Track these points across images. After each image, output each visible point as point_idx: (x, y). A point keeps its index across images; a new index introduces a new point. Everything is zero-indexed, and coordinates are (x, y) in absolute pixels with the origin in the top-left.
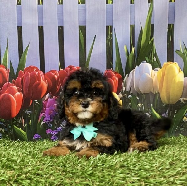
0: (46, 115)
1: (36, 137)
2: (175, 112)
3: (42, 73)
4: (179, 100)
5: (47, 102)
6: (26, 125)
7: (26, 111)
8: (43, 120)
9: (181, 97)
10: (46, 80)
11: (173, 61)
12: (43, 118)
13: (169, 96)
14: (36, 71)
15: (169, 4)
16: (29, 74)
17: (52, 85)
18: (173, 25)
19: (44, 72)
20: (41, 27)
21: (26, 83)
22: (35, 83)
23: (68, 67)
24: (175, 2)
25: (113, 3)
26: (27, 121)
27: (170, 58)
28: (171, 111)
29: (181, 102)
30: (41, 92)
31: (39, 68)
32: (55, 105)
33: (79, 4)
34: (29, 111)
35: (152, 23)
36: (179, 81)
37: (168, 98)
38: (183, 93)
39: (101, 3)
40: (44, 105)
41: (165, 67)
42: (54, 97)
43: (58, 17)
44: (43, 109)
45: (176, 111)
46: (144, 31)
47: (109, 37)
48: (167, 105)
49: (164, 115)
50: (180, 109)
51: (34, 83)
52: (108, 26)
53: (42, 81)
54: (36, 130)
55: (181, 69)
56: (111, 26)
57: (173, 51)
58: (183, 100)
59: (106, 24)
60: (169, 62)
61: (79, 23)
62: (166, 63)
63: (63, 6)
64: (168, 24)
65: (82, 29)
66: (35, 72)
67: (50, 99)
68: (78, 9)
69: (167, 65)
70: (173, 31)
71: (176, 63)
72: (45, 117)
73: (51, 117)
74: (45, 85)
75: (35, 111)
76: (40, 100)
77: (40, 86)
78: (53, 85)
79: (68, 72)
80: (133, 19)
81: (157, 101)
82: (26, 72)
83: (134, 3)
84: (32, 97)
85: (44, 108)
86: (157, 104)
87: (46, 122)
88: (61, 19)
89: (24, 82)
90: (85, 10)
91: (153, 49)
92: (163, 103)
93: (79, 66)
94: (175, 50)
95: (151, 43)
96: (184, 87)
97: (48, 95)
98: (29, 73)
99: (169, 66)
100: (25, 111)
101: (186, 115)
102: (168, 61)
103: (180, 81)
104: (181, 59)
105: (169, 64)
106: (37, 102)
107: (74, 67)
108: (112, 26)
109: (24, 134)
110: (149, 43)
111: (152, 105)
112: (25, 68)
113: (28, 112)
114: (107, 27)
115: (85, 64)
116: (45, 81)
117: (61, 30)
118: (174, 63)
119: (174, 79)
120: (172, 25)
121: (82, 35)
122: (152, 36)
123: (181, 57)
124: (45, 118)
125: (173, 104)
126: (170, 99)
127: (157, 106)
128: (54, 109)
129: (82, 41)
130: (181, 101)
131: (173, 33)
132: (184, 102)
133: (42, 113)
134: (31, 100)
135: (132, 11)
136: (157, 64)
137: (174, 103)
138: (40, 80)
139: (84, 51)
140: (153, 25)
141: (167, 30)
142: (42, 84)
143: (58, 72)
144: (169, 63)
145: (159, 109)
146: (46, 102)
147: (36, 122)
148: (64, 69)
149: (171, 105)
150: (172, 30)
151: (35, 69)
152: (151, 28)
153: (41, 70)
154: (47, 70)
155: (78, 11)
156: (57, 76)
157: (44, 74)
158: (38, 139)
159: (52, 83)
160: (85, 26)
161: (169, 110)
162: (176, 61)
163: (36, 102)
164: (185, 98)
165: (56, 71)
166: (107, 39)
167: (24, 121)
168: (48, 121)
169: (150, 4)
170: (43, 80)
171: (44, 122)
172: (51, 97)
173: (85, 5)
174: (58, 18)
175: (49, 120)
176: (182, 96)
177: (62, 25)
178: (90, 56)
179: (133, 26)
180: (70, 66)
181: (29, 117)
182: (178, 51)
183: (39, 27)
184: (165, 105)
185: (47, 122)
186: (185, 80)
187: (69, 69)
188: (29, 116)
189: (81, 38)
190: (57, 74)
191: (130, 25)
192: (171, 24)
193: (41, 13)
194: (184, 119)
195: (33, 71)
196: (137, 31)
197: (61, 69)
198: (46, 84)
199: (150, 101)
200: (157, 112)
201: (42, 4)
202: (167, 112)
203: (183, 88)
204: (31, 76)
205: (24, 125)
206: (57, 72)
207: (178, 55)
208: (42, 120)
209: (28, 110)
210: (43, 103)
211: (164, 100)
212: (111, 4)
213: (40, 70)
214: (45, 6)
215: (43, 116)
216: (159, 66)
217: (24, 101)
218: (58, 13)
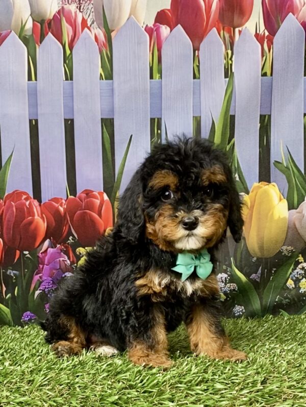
0: (44, 278)
1: (28, 317)
2: (273, 272)
3: (36, 203)
4: (280, 251)
5: (46, 255)
6: (9, 295)
7: (9, 271)
8: (39, 287)
9: (284, 245)
10: (44, 216)
11: (269, 182)
12: (38, 283)
13: (263, 243)
14: (25, 199)
15: (262, 79)
16: (12, 205)
17: (54, 224)
18: (270, 116)
19: (40, 201)
20: (34, 121)
21: (9, 221)
22: (24, 221)
23: (82, 193)
24: (271, 75)
25: (161, 78)
26: (10, 289)
27: (265, 176)
28: (266, 270)
29: (283, 254)
30: (34, 237)
31: (31, 195)
32: (60, 260)
33: (101, 80)
34: (14, 272)
35: (231, 113)
36: (279, 217)
37: (261, 248)
38: (286, 238)
39: (140, 77)
40: (40, 261)
41: (255, 192)
42: (58, 246)
43: (64, 103)
44: (39, 267)
45: (274, 269)
46: (218, 127)
47: (155, 139)
48: (258, 259)
49: (253, 276)
50: (282, 265)
51: (22, 221)
52: (154, 119)
53: (36, 217)
54: (27, 305)
55: (283, 196)
56: (158, 119)
57: (270, 162)
58: (287, 250)
59: (151, 115)
60: (263, 182)
61: (101, 115)
62: (256, 184)
63: (72, 83)
64: (261, 116)
65: (108, 124)
66: (24, 201)
67: (51, 250)
68: (100, 89)
69: (259, 187)
70: (269, 127)
71: (273, 185)
72: (43, 281)
73: (53, 282)
74: (42, 225)
75: (24, 270)
76: (33, 251)
77: (33, 227)
78: (56, 225)
79: (82, 202)
80: (197, 106)
81: (242, 253)
82: (7, 201)
83: (199, 78)
84: (18, 247)
85: (41, 266)
86: (241, 258)
87: (44, 291)
88: (69, 108)
89: (5, 219)
90: (112, 90)
91: (233, 160)
92: (253, 256)
93: (102, 191)
94: (272, 161)
95: (230, 149)
96: (288, 228)
97: (47, 243)
98: (13, 203)
99: (261, 189)
100: (7, 271)
101: (291, 276)
102: (260, 181)
103: (281, 217)
104: (283, 178)
105: (263, 186)
106: (28, 256)
107: (94, 193)
108: (161, 119)
109: (6, 312)
110: (227, 149)
111: (232, 258)
112: (6, 194)
113: (11, 273)
114: (152, 120)
115: (113, 187)
116: (42, 218)
117: (69, 126)
118: (270, 185)
119: (271, 213)
120: (267, 117)
121: (107, 135)
122: (232, 136)
123: (284, 173)
124: (42, 284)
125: (270, 258)
126: (263, 249)
127: (241, 261)
128: (58, 267)
129: (108, 146)
130: (283, 252)
131: (269, 130)
132: (288, 254)
133: (37, 274)
134: (18, 252)
135: (197, 93)
136: (242, 187)
137: (272, 255)
138: (33, 215)
139: (111, 163)
140: (233, 118)
141: (259, 125)
142: (37, 223)
143: (66, 201)
144: (261, 184)
145: (245, 267)
146: (43, 254)
147: (26, 291)
148: (75, 196)
149: (266, 259)
150: (267, 125)
151: (24, 197)
152: (230, 123)
153: (34, 198)
154: (46, 196)
155: (100, 93)
156: (64, 208)
157: (40, 205)
158: (30, 320)
159: (55, 220)
160: (113, 119)
161: (262, 269)
162: (273, 182)
163: (26, 255)
164: (290, 247)
165: (62, 199)
166: (151, 143)
167: (4, 289)
168: (48, 288)
169: (227, 79)
170: (38, 216)
171: (40, 290)
172: (53, 245)
173: (111, 81)
174: (64, 106)
175: (51, 286)
176: (284, 243)
177: (71, 118)
178: (121, 173)
179: (199, 118)
180: (86, 190)
181: (14, 281)
182: (278, 164)
183: (30, 121)
184: (255, 259)
185: (46, 290)
186: (289, 214)
187: (85, 195)
188: (15, 279)
189: (105, 141)
190: (63, 204)
191: (193, 117)
192: (265, 116)
193: (33, 95)
194: (288, 284)
195: (21, 199)
196: (206, 127)
197: (70, 195)
198: (44, 222)
199: (229, 252)
200: (241, 271)
201: (36, 80)
202: (260, 271)
203: (286, 229)
204: (16, 209)
205: (6, 296)
206: (64, 202)
207: (278, 171)
208: (37, 286)
209: (12, 270)
210: (38, 257)
211: (254, 251)
212: (159, 79)
213: (32, 197)
214: (41, 83)
215: (38, 280)
216: (244, 190)
217: (5, 253)
218: (63, 97)
